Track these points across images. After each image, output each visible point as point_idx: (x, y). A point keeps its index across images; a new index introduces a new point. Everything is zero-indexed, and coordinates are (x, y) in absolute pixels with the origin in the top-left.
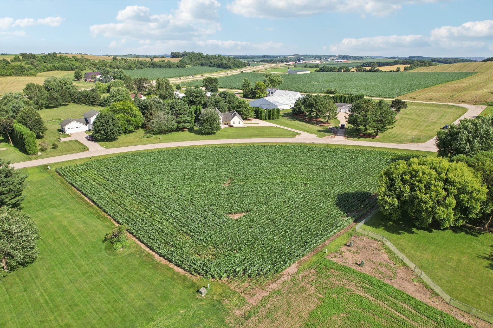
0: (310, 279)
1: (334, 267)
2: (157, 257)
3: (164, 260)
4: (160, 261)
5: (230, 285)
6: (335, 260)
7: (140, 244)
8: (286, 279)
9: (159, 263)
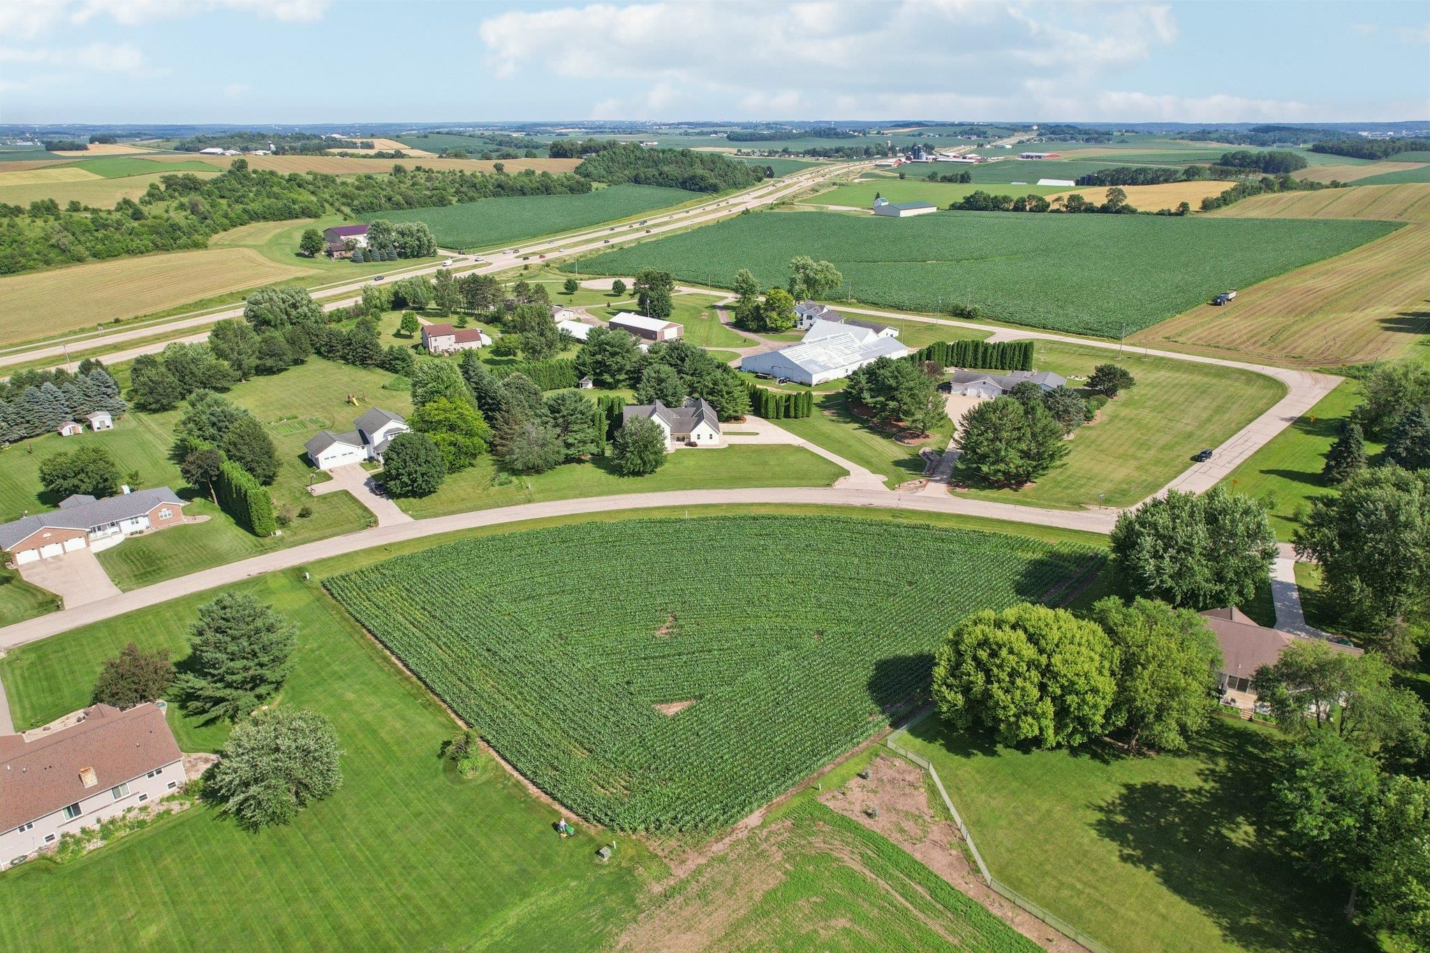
0: (780, 838)
1: (827, 817)
2: (532, 789)
3: (543, 795)
4: (538, 797)
5: (647, 844)
6: (830, 805)
7: (503, 763)
8: (740, 836)
9: (536, 801)
